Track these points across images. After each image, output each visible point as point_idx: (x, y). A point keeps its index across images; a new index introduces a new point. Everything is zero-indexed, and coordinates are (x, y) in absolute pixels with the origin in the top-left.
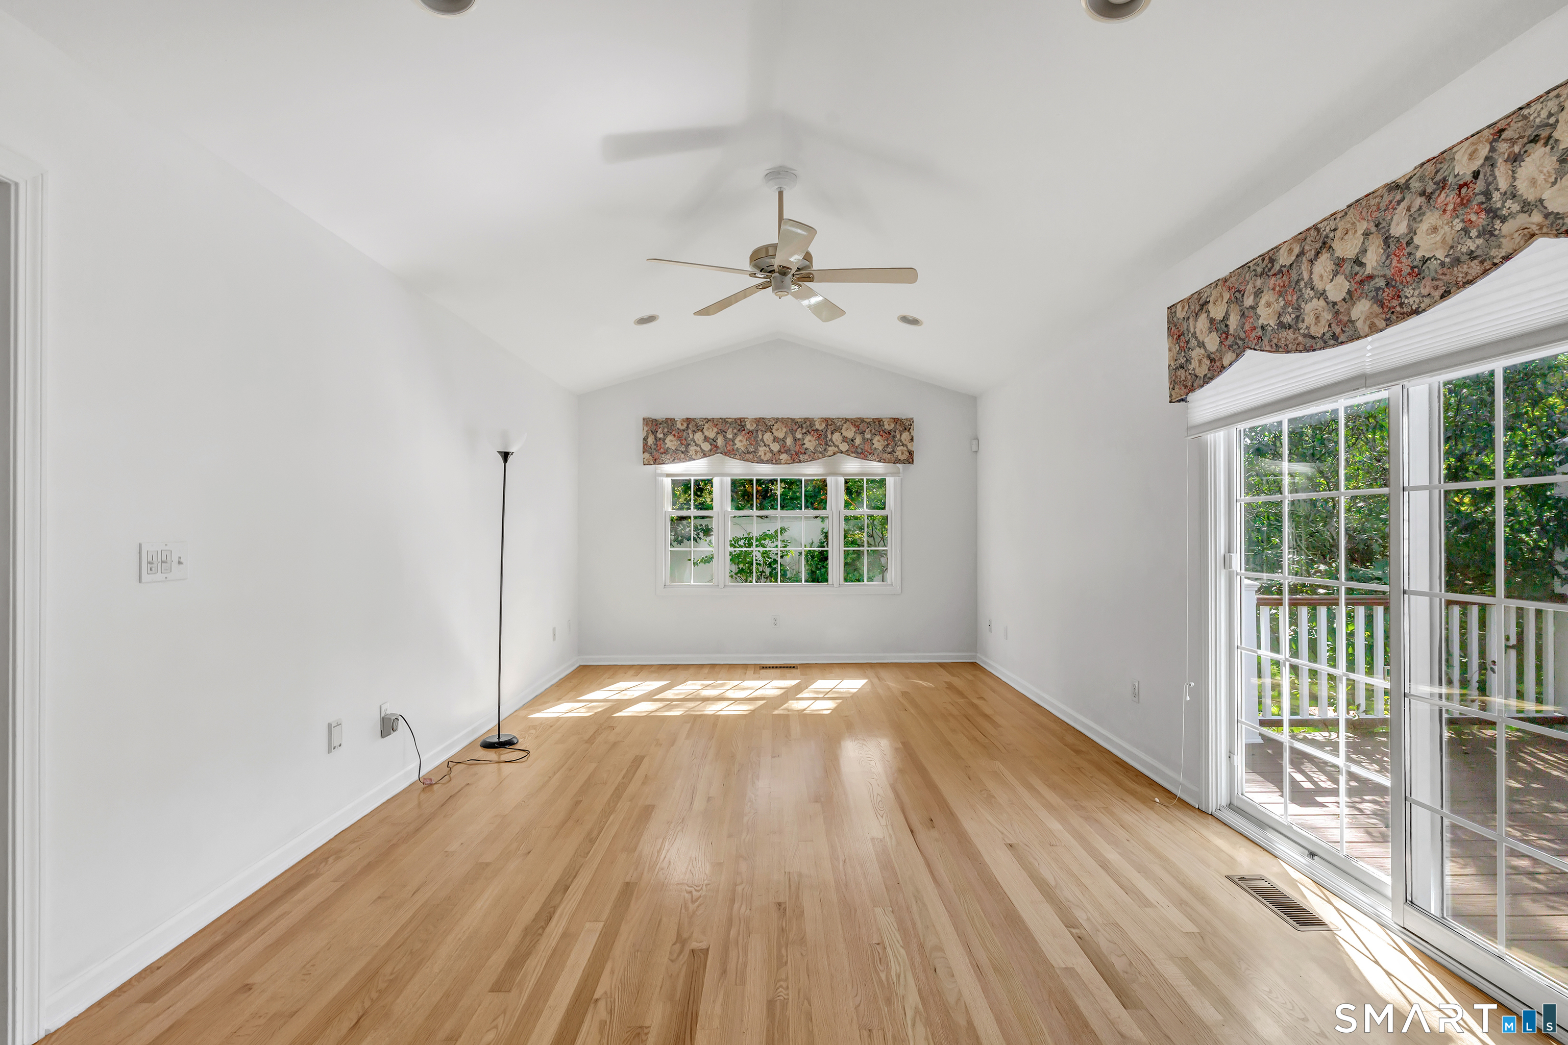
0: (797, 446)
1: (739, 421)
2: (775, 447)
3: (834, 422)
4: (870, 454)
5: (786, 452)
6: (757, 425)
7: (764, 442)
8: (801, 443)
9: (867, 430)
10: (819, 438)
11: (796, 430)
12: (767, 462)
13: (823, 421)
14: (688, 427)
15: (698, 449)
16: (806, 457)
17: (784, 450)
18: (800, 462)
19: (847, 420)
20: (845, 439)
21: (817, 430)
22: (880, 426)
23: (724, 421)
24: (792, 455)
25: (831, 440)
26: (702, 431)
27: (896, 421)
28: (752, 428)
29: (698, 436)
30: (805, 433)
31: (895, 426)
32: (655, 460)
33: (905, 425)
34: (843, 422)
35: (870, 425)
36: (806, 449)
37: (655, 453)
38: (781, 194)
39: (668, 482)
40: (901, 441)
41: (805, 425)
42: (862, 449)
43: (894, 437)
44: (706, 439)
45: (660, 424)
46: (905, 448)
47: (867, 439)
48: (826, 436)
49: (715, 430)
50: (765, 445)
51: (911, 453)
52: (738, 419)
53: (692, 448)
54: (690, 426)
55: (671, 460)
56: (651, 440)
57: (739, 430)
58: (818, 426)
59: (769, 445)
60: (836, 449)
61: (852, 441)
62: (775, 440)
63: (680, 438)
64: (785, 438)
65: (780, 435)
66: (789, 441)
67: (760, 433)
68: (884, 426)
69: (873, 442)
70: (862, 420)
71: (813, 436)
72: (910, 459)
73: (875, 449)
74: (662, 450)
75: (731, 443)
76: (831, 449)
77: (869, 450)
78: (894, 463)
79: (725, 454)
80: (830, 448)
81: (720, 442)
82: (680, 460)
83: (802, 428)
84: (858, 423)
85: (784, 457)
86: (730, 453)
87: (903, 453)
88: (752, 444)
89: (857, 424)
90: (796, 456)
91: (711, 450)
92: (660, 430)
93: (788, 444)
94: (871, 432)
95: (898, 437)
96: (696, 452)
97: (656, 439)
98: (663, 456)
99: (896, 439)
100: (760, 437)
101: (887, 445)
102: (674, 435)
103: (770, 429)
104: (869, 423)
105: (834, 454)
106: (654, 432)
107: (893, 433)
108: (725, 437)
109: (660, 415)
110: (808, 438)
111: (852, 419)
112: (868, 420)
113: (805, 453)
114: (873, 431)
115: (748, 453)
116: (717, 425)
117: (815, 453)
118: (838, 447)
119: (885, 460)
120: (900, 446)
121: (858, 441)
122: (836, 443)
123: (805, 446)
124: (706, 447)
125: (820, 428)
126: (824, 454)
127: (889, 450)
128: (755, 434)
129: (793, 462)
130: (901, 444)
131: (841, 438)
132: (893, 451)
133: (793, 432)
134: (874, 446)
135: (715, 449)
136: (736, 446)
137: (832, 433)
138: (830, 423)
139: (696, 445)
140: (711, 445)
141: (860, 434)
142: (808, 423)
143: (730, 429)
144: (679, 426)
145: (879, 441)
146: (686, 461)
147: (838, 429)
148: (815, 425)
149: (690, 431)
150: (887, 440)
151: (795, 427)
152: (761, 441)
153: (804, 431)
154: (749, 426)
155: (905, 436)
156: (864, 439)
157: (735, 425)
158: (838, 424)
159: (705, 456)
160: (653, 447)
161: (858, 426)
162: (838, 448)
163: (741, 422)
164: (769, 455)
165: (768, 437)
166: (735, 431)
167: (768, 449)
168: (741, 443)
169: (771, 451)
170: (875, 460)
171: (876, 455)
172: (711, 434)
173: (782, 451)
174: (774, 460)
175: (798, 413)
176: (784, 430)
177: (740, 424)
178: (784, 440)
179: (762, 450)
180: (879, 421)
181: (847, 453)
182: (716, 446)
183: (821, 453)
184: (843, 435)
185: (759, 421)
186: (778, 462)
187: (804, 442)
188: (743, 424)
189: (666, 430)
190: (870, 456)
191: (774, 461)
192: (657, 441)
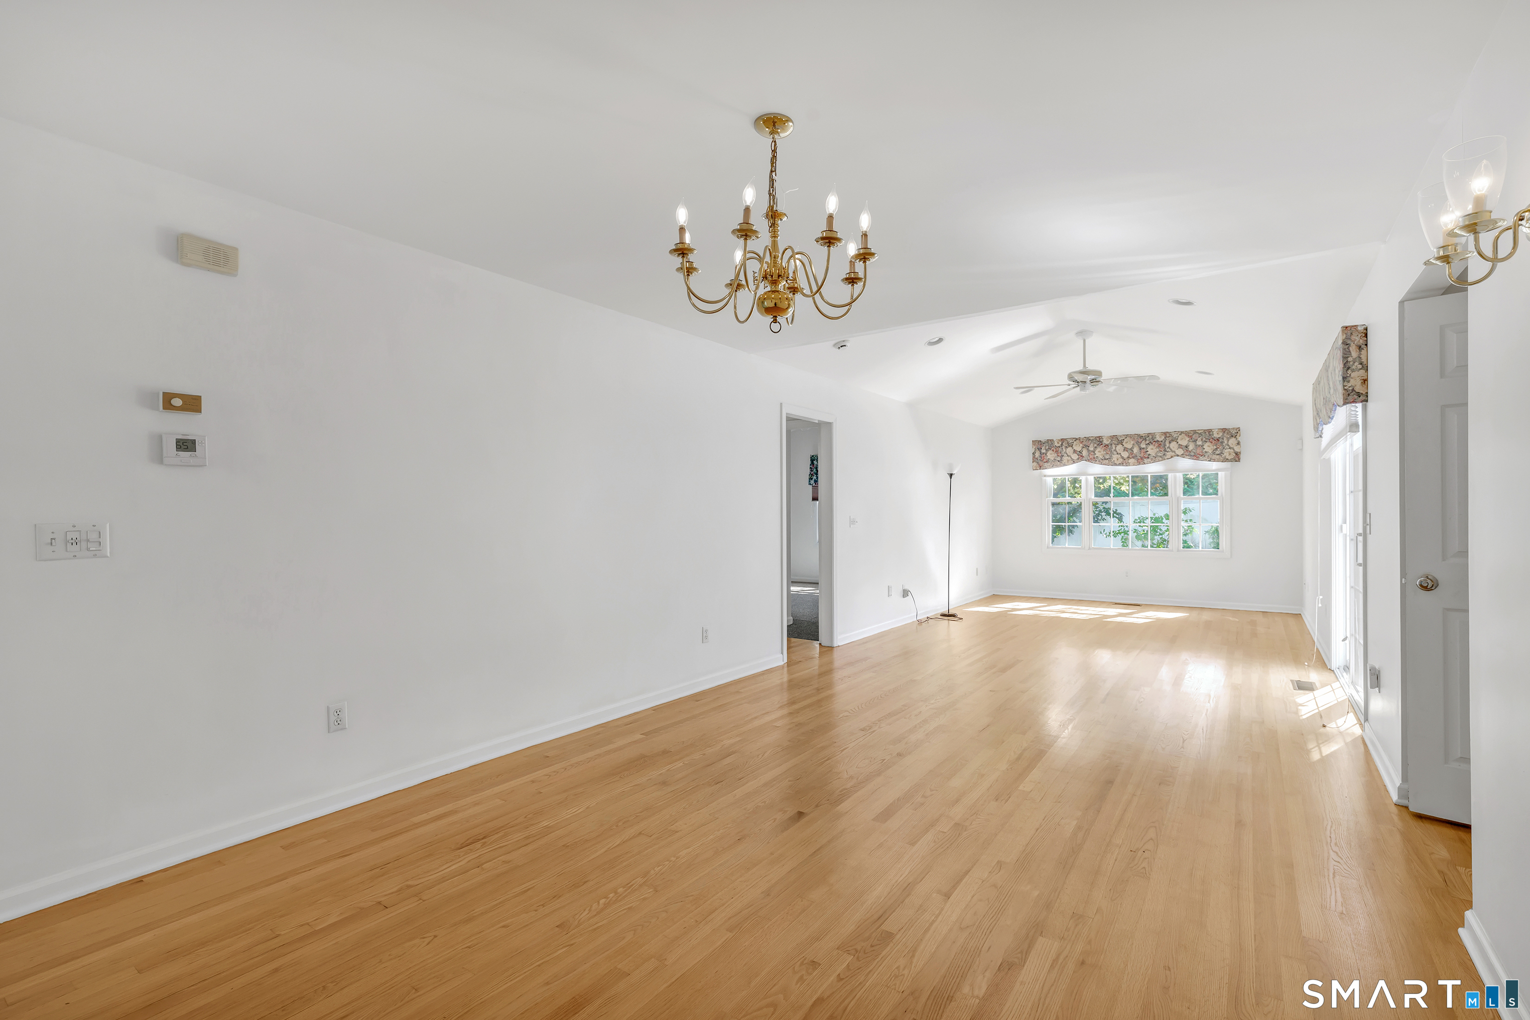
0: (1142, 453)
1: (1098, 439)
2: (1125, 455)
3: (1171, 435)
4: (1202, 456)
5: (1133, 457)
6: (1112, 440)
7: (1116, 452)
8: (1145, 450)
9: (1199, 439)
10: (1159, 445)
11: (1141, 442)
12: (1120, 464)
13: (1162, 435)
14: (1062, 444)
15: (1070, 458)
16: (1149, 460)
17: (1132, 456)
18: (1145, 464)
19: (1182, 432)
20: (1180, 446)
21: (1158, 441)
22: (1210, 435)
23: (1088, 439)
24: (1138, 459)
25: (1169, 447)
26: (1072, 446)
27: (1224, 430)
28: (1107, 443)
29: (1069, 450)
30: (1148, 444)
31: (1223, 435)
32: (1040, 467)
33: (1233, 433)
34: (1178, 434)
35: (1202, 435)
36: (1149, 455)
37: (1040, 462)
39: (1050, 480)
40: (1228, 445)
41: (1149, 438)
42: (1195, 453)
43: (1222, 442)
44: (1075, 451)
45: (1044, 444)
46: (1232, 451)
47: (1199, 446)
48: (1165, 445)
49: (1081, 445)
50: (1117, 454)
51: (1237, 454)
52: (1097, 437)
53: (1065, 458)
54: (1064, 444)
55: (1051, 466)
56: (1037, 454)
57: (1098, 445)
58: (1158, 438)
59: (1120, 454)
60: (1174, 454)
61: (1186, 447)
62: (1125, 449)
63: (1057, 452)
64: (1133, 448)
65: (1129, 446)
66: (1136, 450)
67: (1114, 446)
68: (1213, 435)
69: (1204, 447)
70: (1195, 432)
71: (1154, 445)
72: (1237, 457)
73: (1206, 452)
74: (1045, 460)
75: (1093, 453)
76: (1169, 454)
77: (1201, 454)
78: (1222, 462)
79: (1089, 460)
80: (1168, 453)
81: (1085, 453)
82: (1057, 466)
83: (1146, 440)
84: (1192, 435)
85: (1132, 461)
86: (1093, 459)
87: (1230, 454)
88: (1108, 453)
89: (1190, 435)
90: (1142, 459)
91: (1078, 459)
92: (1043, 448)
93: (1134, 452)
94: (1202, 440)
95: (1226, 442)
96: (1068, 461)
97: (1040, 453)
98: (1045, 464)
99: (1224, 444)
100: (1114, 448)
101: (1216, 449)
102: (1053, 450)
103: (1121, 442)
104: (1200, 434)
105: (1172, 457)
106: (1040, 449)
107: (1221, 440)
108: (1088, 449)
109: (1043, 438)
110: (1151, 446)
111: (1186, 431)
112: (1199, 432)
113: (1148, 458)
114: (1204, 439)
115: (1105, 459)
116: (1082, 442)
117: (1156, 457)
118: (1175, 452)
119: (1214, 460)
120: (1227, 449)
121: (1191, 447)
122: (1173, 449)
123: (1148, 453)
124: (1075, 457)
125: (1160, 440)
126: (1163, 458)
127: (1218, 452)
128: (1109, 447)
129: (1139, 464)
130: (1228, 447)
131: (1177, 446)
132: (1222, 453)
133: (1138, 443)
134: (1205, 450)
135: (1081, 457)
136: (1096, 455)
137: (1170, 443)
138: (1168, 435)
139: (1068, 456)
140: (1078, 455)
141: (1193, 442)
142: (1150, 437)
143: (1092, 444)
144: (1056, 444)
145: (1209, 446)
146: (1061, 466)
147: (1175, 440)
148: (1155, 438)
149: (1063, 447)
150: (1216, 445)
151: (1140, 441)
152: (1114, 451)
153: (1148, 442)
154: (1105, 442)
155: (1232, 442)
156: (1196, 445)
157: (1095, 442)
158: (1175, 436)
159: (1074, 462)
160: (1039, 458)
161: (1191, 437)
162: (1175, 453)
163: (1100, 439)
164: (1121, 460)
165: (1119, 448)
166: (1095, 445)
167: (1119, 456)
168: (1100, 452)
169: (1122, 457)
170: (1206, 460)
171: (1206, 456)
172: (1078, 448)
173: (1131, 457)
174: (1124, 462)
175: (1143, 431)
176: (1132, 442)
177: (1099, 441)
178: (1131, 449)
179: (1115, 457)
180: (1210, 431)
181: (1183, 456)
182: (1082, 456)
183: (1161, 457)
184: (1179, 443)
185: (1113, 437)
186: (1128, 464)
187: (1148, 450)
188: (1101, 440)
189: (1047, 447)
190: (1201, 458)
191: (1124, 464)
192: (1041, 455)
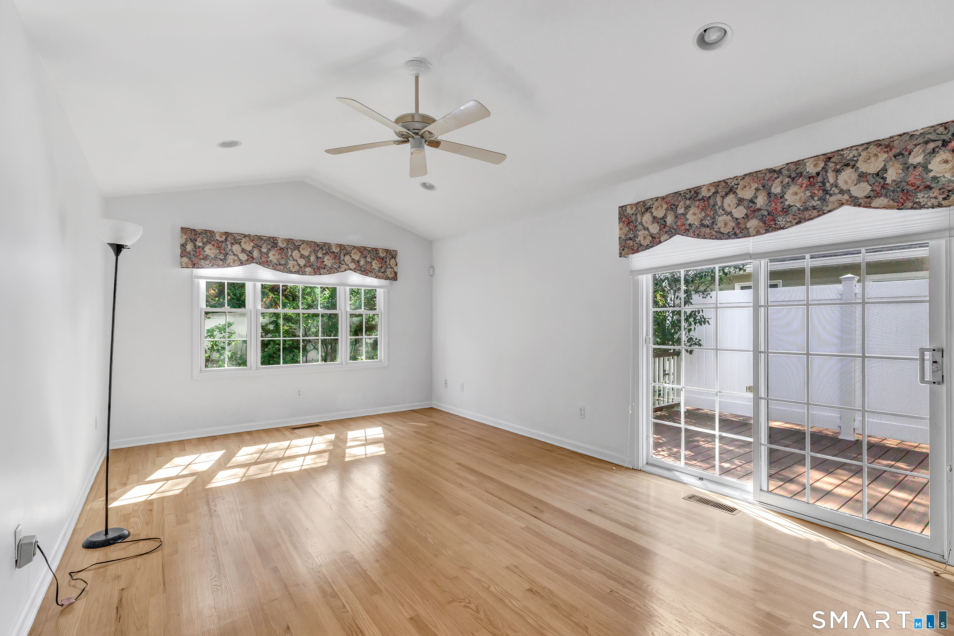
0: (319, 263)
1: (272, 240)
2: (302, 262)
3: (345, 248)
4: (370, 272)
5: (310, 266)
6: (287, 244)
7: (293, 257)
8: (321, 260)
9: (368, 256)
10: (335, 257)
11: (318, 251)
12: (295, 273)
13: (337, 246)
14: (226, 240)
15: (236, 258)
16: (325, 271)
17: (309, 264)
18: (320, 274)
19: (354, 247)
20: (353, 260)
21: (334, 252)
22: (377, 254)
23: (260, 238)
24: (315, 269)
25: (343, 260)
26: (240, 244)
27: (387, 251)
28: (283, 246)
29: (236, 248)
30: (325, 254)
31: (386, 255)
32: (194, 264)
33: (392, 254)
34: (352, 248)
35: (371, 252)
36: (325, 265)
37: (193, 258)
38: (417, 78)
39: (203, 284)
40: (390, 265)
41: (325, 248)
42: (365, 269)
43: (386, 262)
44: (243, 251)
45: (199, 234)
46: (393, 270)
47: (369, 262)
48: (340, 258)
49: (252, 244)
50: (294, 260)
51: (396, 273)
52: (271, 237)
53: (231, 258)
54: (229, 239)
55: (210, 265)
56: (189, 247)
57: (272, 247)
58: (334, 249)
59: (297, 260)
60: (347, 267)
61: (358, 262)
62: (302, 256)
63: (218, 247)
64: (309, 256)
65: (306, 253)
66: (313, 258)
67: (289, 251)
68: (379, 254)
69: (373, 264)
70: (365, 248)
71: (330, 256)
72: (395, 278)
73: (374, 269)
74: (201, 257)
75: (265, 256)
76: (344, 267)
77: (369, 270)
78: (385, 279)
79: (260, 264)
80: (342, 266)
81: (256, 254)
82: (219, 266)
83: (323, 250)
84: (362, 250)
85: (308, 270)
86: (265, 263)
87: (391, 273)
88: (283, 258)
89: (361, 250)
90: (318, 270)
91: (247, 260)
92: (199, 239)
93: (311, 261)
94: (371, 257)
95: (388, 262)
96: (234, 261)
97: (195, 247)
98: (202, 261)
99: (387, 263)
100: (290, 253)
101: (381, 267)
102: (214, 245)
103: (298, 248)
104: (369, 251)
105: (345, 270)
106: (194, 241)
107: (385, 259)
108: (260, 250)
109: (199, 226)
110: (327, 257)
111: (358, 247)
112: (369, 249)
113: (324, 268)
114: (372, 257)
115: (280, 265)
116: (253, 240)
117: (331, 269)
118: (348, 265)
119: (379, 277)
120: (389, 268)
121: (362, 263)
122: (347, 263)
123: (325, 263)
124: (243, 257)
125: (336, 251)
126: (338, 270)
127: (383, 270)
128: (285, 251)
129: (315, 274)
130: (390, 267)
131: (350, 259)
132: (385, 271)
133: (315, 252)
134: (373, 267)
135: (251, 259)
136: (270, 259)
137: (344, 255)
138: (343, 248)
139: (234, 255)
140: (248, 256)
141: (364, 258)
142: (327, 247)
143: (265, 245)
144: (218, 237)
145: (376, 264)
146: (224, 267)
147: (348, 253)
148: (332, 248)
149: (228, 243)
150: (381, 264)
151: (317, 249)
152: (290, 256)
153: (324, 252)
154: (280, 244)
155: (393, 261)
156: (366, 261)
157: (268, 242)
158: (349, 250)
159: (242, 264)
160: (192, 253)
161: (362, 252)
162: (349, 267)
163: (274, 240)
164: (297, 268)
165: (296, 254)
166: (269, 247)
167: (296, 263)
168: (273, 256)
169: (299, 265)
170: (373, 277)
171: (374, 273)
172: (248, 247)
173: (307, 265)
174: (301, 271)
175: (320, 239)
176: (309, 250)
177: (273, 242)
178: (308, 257)
179: (291, 263)
180: (376, 250)
181: (355, 270)
182: (252, 258)
183: (336, 269)
184: (352, 257)
185: (289, 241)
186: (304, 273)
187: (324, 260)
188: (275, 242)
189: (205, 240)
190: (369, 274)
191: (300, 273)
192: (196, 249)
